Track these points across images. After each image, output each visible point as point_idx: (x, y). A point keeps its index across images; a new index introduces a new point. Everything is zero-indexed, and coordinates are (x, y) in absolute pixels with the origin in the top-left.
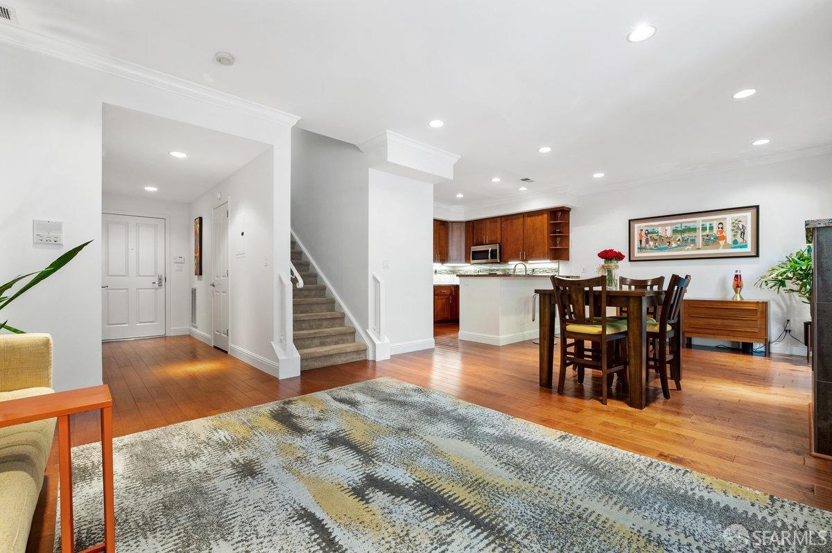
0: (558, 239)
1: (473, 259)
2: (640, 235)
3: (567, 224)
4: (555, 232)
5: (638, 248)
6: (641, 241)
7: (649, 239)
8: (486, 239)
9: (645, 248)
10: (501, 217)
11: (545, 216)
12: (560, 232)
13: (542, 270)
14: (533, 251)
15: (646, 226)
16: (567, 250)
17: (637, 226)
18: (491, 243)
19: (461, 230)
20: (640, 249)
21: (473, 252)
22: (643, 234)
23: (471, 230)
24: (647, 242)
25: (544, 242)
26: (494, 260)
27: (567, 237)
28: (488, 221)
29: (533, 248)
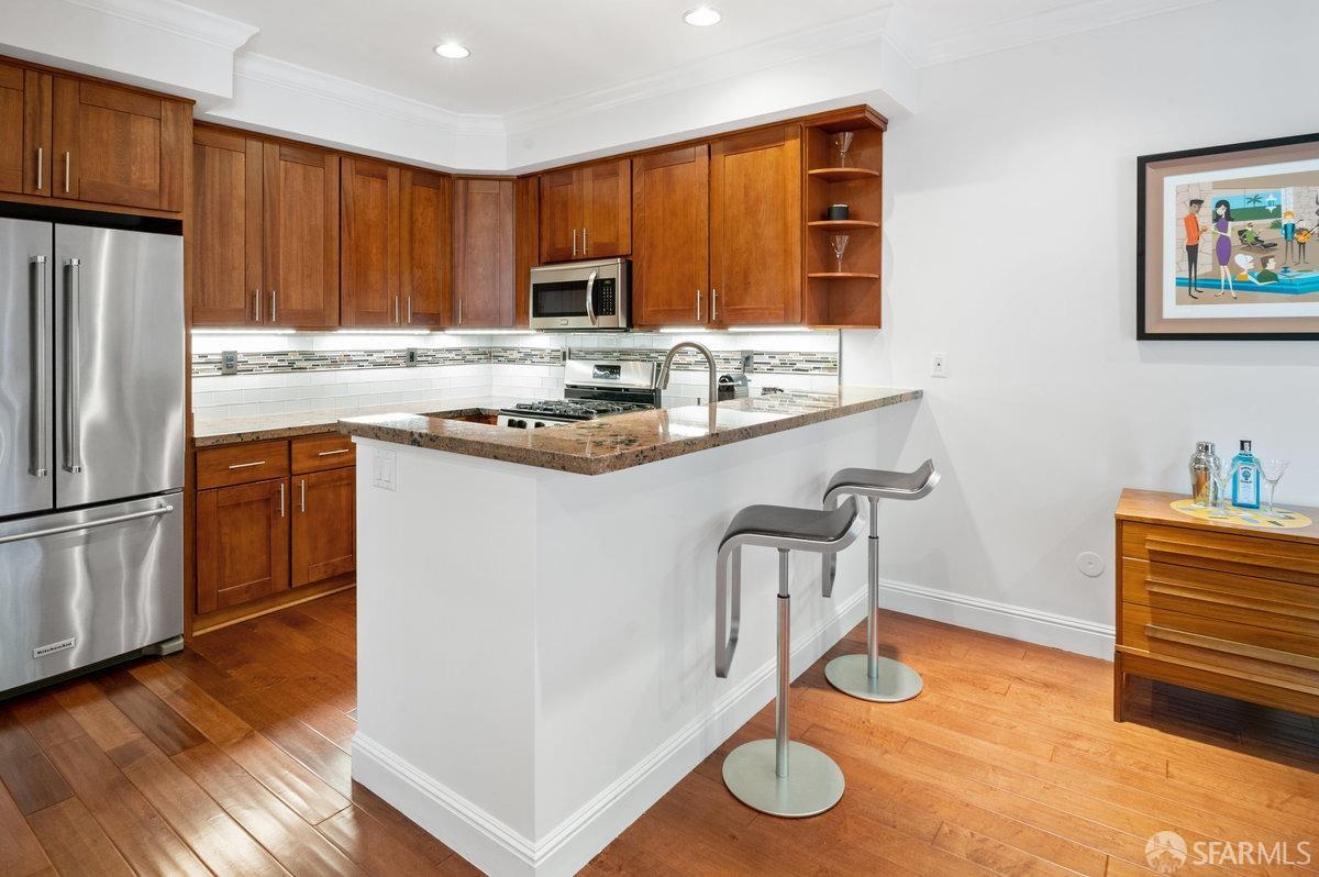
0: (842, 242)
1: (537, 314)
2: (1191, 224)
3: (873, 181)
4: (827, 215)
5: (1180, 282)
6: (1192, 252)
7: (1235, 241)
8: (579, 239)
9: (1213, 283)
10: (631, 157)
11: (793, 146)
12: (846, 214)
13: (776, 361)
14: (747, 284)
15: (1217, 185)
16: (873, 284)
17: (1174, 187)
18: (602, 253)
19: (498, 205)
20: (1193, 285)
21: (536, 286)
22: (1205, 217)
23: (532, 205)
24: (1223, 253)
25: (787, 253)
26: (603, 321)
27: (873, 233)
28: (588, 172)
29: (746, 276)
